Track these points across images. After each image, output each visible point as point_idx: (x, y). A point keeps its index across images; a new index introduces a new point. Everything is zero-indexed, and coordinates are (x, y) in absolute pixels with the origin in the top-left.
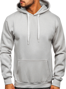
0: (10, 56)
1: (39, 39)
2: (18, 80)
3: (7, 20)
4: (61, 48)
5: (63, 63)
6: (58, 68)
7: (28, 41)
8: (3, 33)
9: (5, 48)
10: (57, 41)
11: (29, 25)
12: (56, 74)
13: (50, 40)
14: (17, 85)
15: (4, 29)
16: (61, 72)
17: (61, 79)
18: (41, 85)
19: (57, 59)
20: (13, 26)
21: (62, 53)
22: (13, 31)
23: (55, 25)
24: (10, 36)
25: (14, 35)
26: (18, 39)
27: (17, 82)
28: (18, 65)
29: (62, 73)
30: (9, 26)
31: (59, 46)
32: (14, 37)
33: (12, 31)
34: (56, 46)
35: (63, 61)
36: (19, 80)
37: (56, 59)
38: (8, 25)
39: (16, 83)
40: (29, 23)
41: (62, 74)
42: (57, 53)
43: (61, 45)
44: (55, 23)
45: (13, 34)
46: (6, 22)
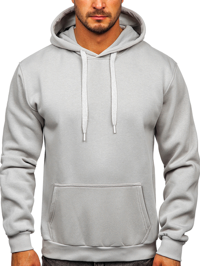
0: (32, 174)
1: (114, 123)
2: (52, 238)
3: (20, 72)
4: (184, 151)
5: (189, 194)
6: (176, 207)
7: (84, 132)
8: (8, 110)
9: (17, 152)
10: (171, 129)
11: (84, 85)
12: (170, 223)
13: (148, 126)
14: (50, 253)
15: (12, 98)
16: (185, 218)
17: (183, 239)
18: (123, 254)
19: (173, 182)
20: (39, 90)
21: (188, 163)
22: (38, 103)
23: (164, 84)
24: (29, 117)
25: (43, 113)
26: (54, 126)
27: (50, 244)
28: (55, 198)
29: (186, 222)
30: (26, 88)
31: (177, 145)
32: (44, 120)
33: (36, 105)
34: (168, 145)
35: (190, 187)
36: (55, 238)
37: (168, 182)
38: (22, 86)
39: (45, 245)
40: (84, 80)
41: (188, 225)
42: (172, 165)
43: (182, 142)
44: (164, 77)
45: (40, 111)
46: (18, 79)
